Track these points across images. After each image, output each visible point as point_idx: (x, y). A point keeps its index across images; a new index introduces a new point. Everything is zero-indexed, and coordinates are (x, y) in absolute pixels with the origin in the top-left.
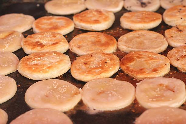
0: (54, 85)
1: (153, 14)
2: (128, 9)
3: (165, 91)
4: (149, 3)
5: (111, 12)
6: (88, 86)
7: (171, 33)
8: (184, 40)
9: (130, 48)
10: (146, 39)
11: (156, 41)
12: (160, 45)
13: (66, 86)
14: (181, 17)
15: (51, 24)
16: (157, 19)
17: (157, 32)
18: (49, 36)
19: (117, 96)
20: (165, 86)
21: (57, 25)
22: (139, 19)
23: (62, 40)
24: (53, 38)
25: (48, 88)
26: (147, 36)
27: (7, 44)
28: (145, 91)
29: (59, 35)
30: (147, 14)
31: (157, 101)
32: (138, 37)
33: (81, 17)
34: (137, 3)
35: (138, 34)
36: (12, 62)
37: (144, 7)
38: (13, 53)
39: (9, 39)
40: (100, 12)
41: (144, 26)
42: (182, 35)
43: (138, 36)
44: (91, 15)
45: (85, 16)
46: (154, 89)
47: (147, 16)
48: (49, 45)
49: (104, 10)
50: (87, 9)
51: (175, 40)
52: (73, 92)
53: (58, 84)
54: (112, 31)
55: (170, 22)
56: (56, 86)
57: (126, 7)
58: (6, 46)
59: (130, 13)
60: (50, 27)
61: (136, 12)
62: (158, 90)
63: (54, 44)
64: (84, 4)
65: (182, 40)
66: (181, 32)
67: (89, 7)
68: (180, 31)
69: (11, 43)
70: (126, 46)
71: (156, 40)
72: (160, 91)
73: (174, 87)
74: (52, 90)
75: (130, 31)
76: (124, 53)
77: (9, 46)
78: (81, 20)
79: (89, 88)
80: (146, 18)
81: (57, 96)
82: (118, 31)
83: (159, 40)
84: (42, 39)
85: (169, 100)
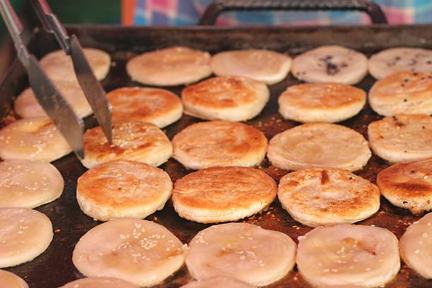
0: (135, 231)
1: (347, 90)
2: (300, 78)
3: (356, 252)
4: (345, 65)
5: (260, 82)
6: (201, 237)
7: (381, 130)
8: (406, 144)
9: (292, 159)
10: (327, 143)
11: (347, 146)
12: (355, 155)
13: (159, 237)
14: (404, 96)
15: (134, 104)
16: (355, 100)
17: (351, 128)
18: (131, 130)
19: (256, 260)
20: (356, 242)
21: (146, 107)
22: (317, 98)
23: (159, 138)
24: (140, 134)
25: (123, 237)
26: (330, 136)
27: (42, 143)
28: (317, 253)
29: (150, 128)
30: (335, 88)
31: (340, 272)
32: (311, 138)
33: (197, 92)
34: (319, 65)
35: (312, 132)
36: (48, 181)
37: (333, 74)
38: (52, 163)
39: (47, 133)
40: (236, 83)
41: (325, 115)
42: (403, 134)
43: (310, 134)
44: (219, 89)
45: (206, 91)
46: (334, 250)
47: (334, 93)
48: (133, 149)
49: (246, 78)
50: (213, 76)
51: (387, 144)
52: (168, 249)
53: (143, 230)
54: (260, 123)
55: (381, 107)
56: (139, 234)
57: (295, 73)
58: (37, 149)
59: (301, 86)
60: (132, 110)
61: (314, 84)
62: (342, 251)
63: (142, 147)
64: (208, 64)
65: (401, 143)
66: (403, 127)
67: (218, 71)
68: (401, 125)
69: (48, 142)
70: (283, 155)
71: (346, 143)
72: (347, 252)
73: (375, 245)
74: (128, 243)
75: (295, 123)
76: (279, 169)
77: (44, 149)
78: (197, 99)
79: (203, 242)
80: (332, 97)
81: (135, 256)
82: (272, 123)
83: (352, 145)
84: (118, 137)
85: (364, 271)
